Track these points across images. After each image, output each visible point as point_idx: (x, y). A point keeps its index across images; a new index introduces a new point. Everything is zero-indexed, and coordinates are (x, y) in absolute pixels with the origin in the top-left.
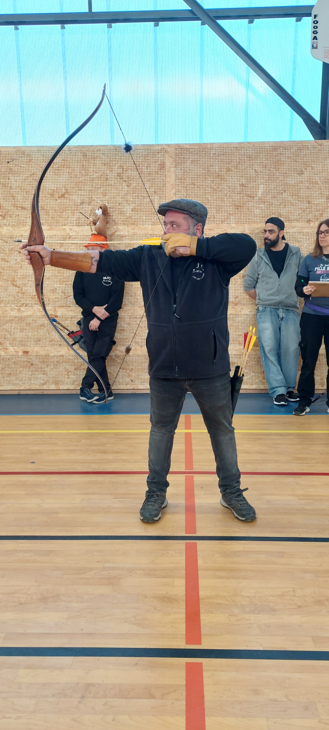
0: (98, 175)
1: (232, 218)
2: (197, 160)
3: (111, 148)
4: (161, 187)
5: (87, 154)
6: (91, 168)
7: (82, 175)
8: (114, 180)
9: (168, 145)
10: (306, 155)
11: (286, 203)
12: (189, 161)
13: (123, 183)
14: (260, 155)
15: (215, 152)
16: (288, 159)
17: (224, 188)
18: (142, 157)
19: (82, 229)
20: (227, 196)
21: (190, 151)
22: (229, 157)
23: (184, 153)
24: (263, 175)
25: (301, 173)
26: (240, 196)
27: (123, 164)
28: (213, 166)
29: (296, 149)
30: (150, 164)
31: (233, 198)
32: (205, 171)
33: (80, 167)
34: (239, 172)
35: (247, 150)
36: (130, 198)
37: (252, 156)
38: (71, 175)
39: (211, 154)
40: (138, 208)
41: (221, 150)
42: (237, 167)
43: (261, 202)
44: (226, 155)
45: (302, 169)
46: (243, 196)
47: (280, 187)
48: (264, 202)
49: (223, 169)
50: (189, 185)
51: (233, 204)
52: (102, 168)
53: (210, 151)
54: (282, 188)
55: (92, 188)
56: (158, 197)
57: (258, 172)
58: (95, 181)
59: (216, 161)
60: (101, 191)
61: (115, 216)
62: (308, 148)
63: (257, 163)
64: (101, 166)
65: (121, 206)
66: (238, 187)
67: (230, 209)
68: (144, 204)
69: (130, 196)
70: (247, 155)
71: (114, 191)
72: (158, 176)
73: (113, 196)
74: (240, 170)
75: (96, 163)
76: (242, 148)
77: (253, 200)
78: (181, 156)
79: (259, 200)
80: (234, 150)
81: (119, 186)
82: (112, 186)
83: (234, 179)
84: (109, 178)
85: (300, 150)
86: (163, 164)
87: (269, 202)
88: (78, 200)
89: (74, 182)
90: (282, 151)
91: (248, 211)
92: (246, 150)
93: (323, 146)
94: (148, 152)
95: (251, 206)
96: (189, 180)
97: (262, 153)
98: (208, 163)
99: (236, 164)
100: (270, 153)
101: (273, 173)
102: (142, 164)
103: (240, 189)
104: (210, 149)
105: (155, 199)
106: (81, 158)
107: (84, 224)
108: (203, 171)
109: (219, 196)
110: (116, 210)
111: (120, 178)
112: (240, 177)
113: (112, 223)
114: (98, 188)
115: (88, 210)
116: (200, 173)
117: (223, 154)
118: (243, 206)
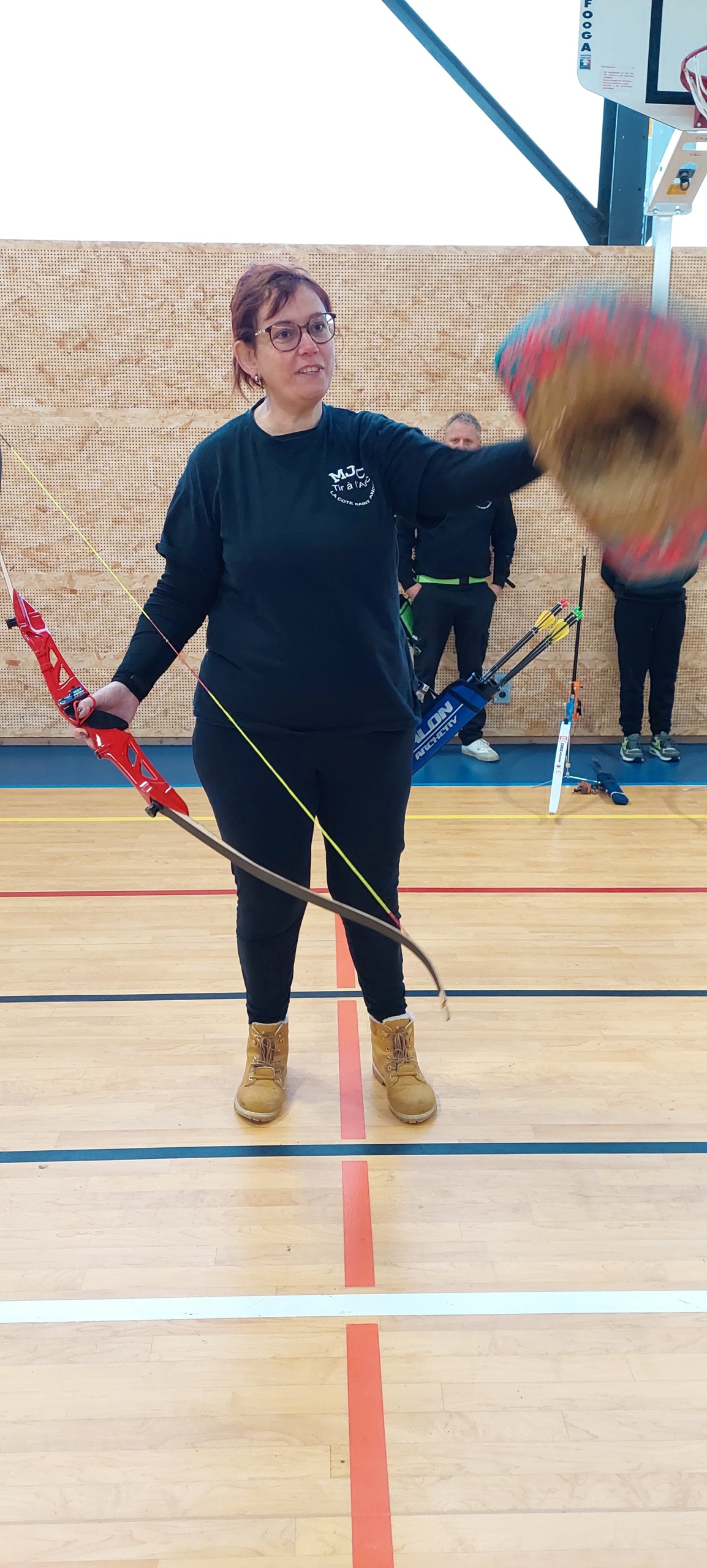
0: (154, 303)
1: (422, 398)
2: (354, 278)
3: (180, 248)
5: (132, 261)
6: (140, 289)
7: (121, 303)
8: (186, 314)
9: (296, 246)
10: (568, 276)
12: (338, 281)
13: (206, 322)
14: (478, 272)
15: (389, 264)
16: (532, 283)
17: (407, 337)
19: (123, 414)
20: (413, 354)
21: (341, 260)
22: (418, 275)
23: (328, 263)
24: (483, 314)
26: (438, 354)
27: (205, 283)
28: (385, 292)
29: (549, 262)
31: (426, 358)
32: (369, 303)
33: (117, 286)
34: (436, 306)
35: (453, 261)
36: (219, 352)
37: (462, 275)
38: (99, 303)
41: (402, 260)
42: (433, 296)
43: (479, 368)
44: (411, 271)
46: (444, 355)
48: (485, 368)
49: (404, 299)
51: (425, 372)
52: (163, 290)
53: (379, 261)
55: (142, 331)
57: (474, 307)
58: (148, 317)
59: (392, 282)
60: (162, 338)
61: (189, 390)
62: (571, 262)
63: (472, 289)
64: (159, 286)
65: (201, 369)
66: (436, 337)
67: (419, 382)
69: (220, 349)
70: (453, 272)
71: (187, 339)
73: (185, 349)
74: (440, 303)
75: (149, 279)
76: (443, 258)
77: (464, 364)
78: (321, 271)
79: (476, 365)
80: (427, 261)
81: (196, 328)
82: (184, 328)
83: (427, 320)
84: (176, 310)
85: (555, 266)
88: (114, 355)
89: (106, 317)
90: (521, 265)
91: (453, 385)
93: (600, 258)
95: (460, 375)
97: (482, 268)
98: (376, 285)
99: (430, 289)
100: (498, 268)
101: (503, 310)
103: (439, 341)
104: (379, 257)
106: (120, 268)
107: (126, 405)
108: (366, 302)
109: (397, 354)
110: (192, 376)
111: (199, 311)
112: (439, 317)
113: (183, 403)
114: (155, 331)
115: (135, 375)
116: (360, 306)
117: (405, 268)
118: (444, 375)
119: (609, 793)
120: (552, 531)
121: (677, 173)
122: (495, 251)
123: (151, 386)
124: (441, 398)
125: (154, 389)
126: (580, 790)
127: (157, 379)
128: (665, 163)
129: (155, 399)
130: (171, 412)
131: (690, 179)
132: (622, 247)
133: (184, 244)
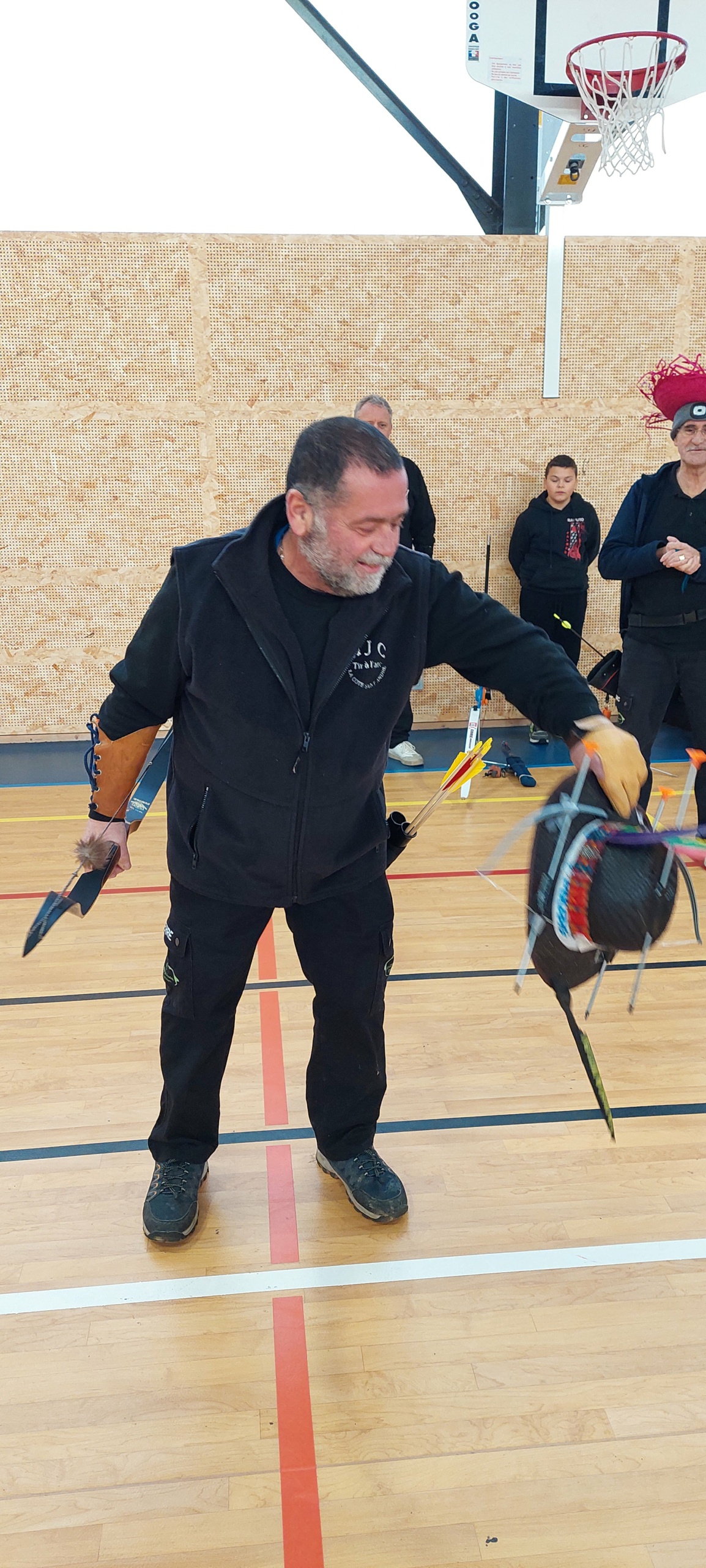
0: (50, 294)
1: (325, 388)
2: (252, 267)
3: (75, 238)
4: (183, 323)
5: (26, 251)
6: (35, 280)
7: (16, 294)
8: (84, 305)
9: (193, 235)
10: (465, 265)
11: (429, 361)
12: (236, 271)
13: (105, 312)
14: (376, 261)
15: (287, 253)
16: (430, 272)
17: (308, 327)
18: (140, 259)
19: (23, 407)
20: (315, 344)
21: (238, 249)
22: (316, 264)
23: (226, 253)
24: (383, 303)
25: (456, 301)
26: (340, 344)
27: (101, 273)
28: (285, 282)
29: (446, 251)
30: (157, 274)
31: (327, 348)
32: (269, 292)
33: (11, 276)
34: (336, 296)
35: (351, 251)
36: (120, 344)
37: (361, 264)
39: (281, 257)
40: (137, 364)
41: (300, 250)
42: (332, 286)
43: (380, 358)
44: (310, 261)
45: (458, 293)
46: (346, 344)
47: (417, 327)
48: (386, 358)
49: (304, 289)
50: (238, 320)
51: (328, 361)
52: (59, 280)
53: (277, 250)
54: (420, 331)
55: (39, 322)
56: (178, 344)
57: (374, 296)
58: (44, 308)
59: (291, 271)
60: (60, 330)
61: (90, 381)
62: (467, 251)
63: (371, 279)
64: (55, 276)
65: (101, 361)
66: (336, 327)
67: (322, 372)
68: (150, 358)
69: (119, 340)
70: (351, 261)
71: (86, 330)
72: (175, 299)
73: (84, 340)
74: (339, 292)
75: (44, 269)
76: (341, 247)
77: (365, 354)
78: (219, 260)
79: (377, 355)
81: (95, 319)
82: (82, 319)
83: (327, 310)
84: (74, 301)
85: (452, 254)
86: (184, 274)
87: (396, 358)
88: (12, 347)
90: (418, 254)
91: (356, 375)
92: (348, 250)
93: (496, 248)
94: (153, 249)
95: (361, 365)
96: (238, 309)
97: (380, 257)
98: (275, 275)
99: (329, 278)
100: (396, 258)
101: (402, 300)
102: (141, 274)
103: (340, 331)
104: (277, 246)
105: (172, 347)
106: (13, 258)
107: (26, 398)
108: (266, 292)
109: (299, 344)
110: (92, 368)
111: (97, 301)
112: (339, 307)
113: (85, 395)
114: (53, 323)
115: (33, 367)
116: (260, 296)
117: (303, 257)
118: (346, 365)
119: (518, 776)
120: (457, 519)
121: (567, 163)
122: (392, 240)
123: (51, 378)
124: (344, 388)
125: (54, 381)
126: (491, 774)
127: (57, 371)
128: (555, 153)
129: (55, 391)
130: (72, 404)
131: (579, 170)
132: (516, 236)
133: (78, 233)
